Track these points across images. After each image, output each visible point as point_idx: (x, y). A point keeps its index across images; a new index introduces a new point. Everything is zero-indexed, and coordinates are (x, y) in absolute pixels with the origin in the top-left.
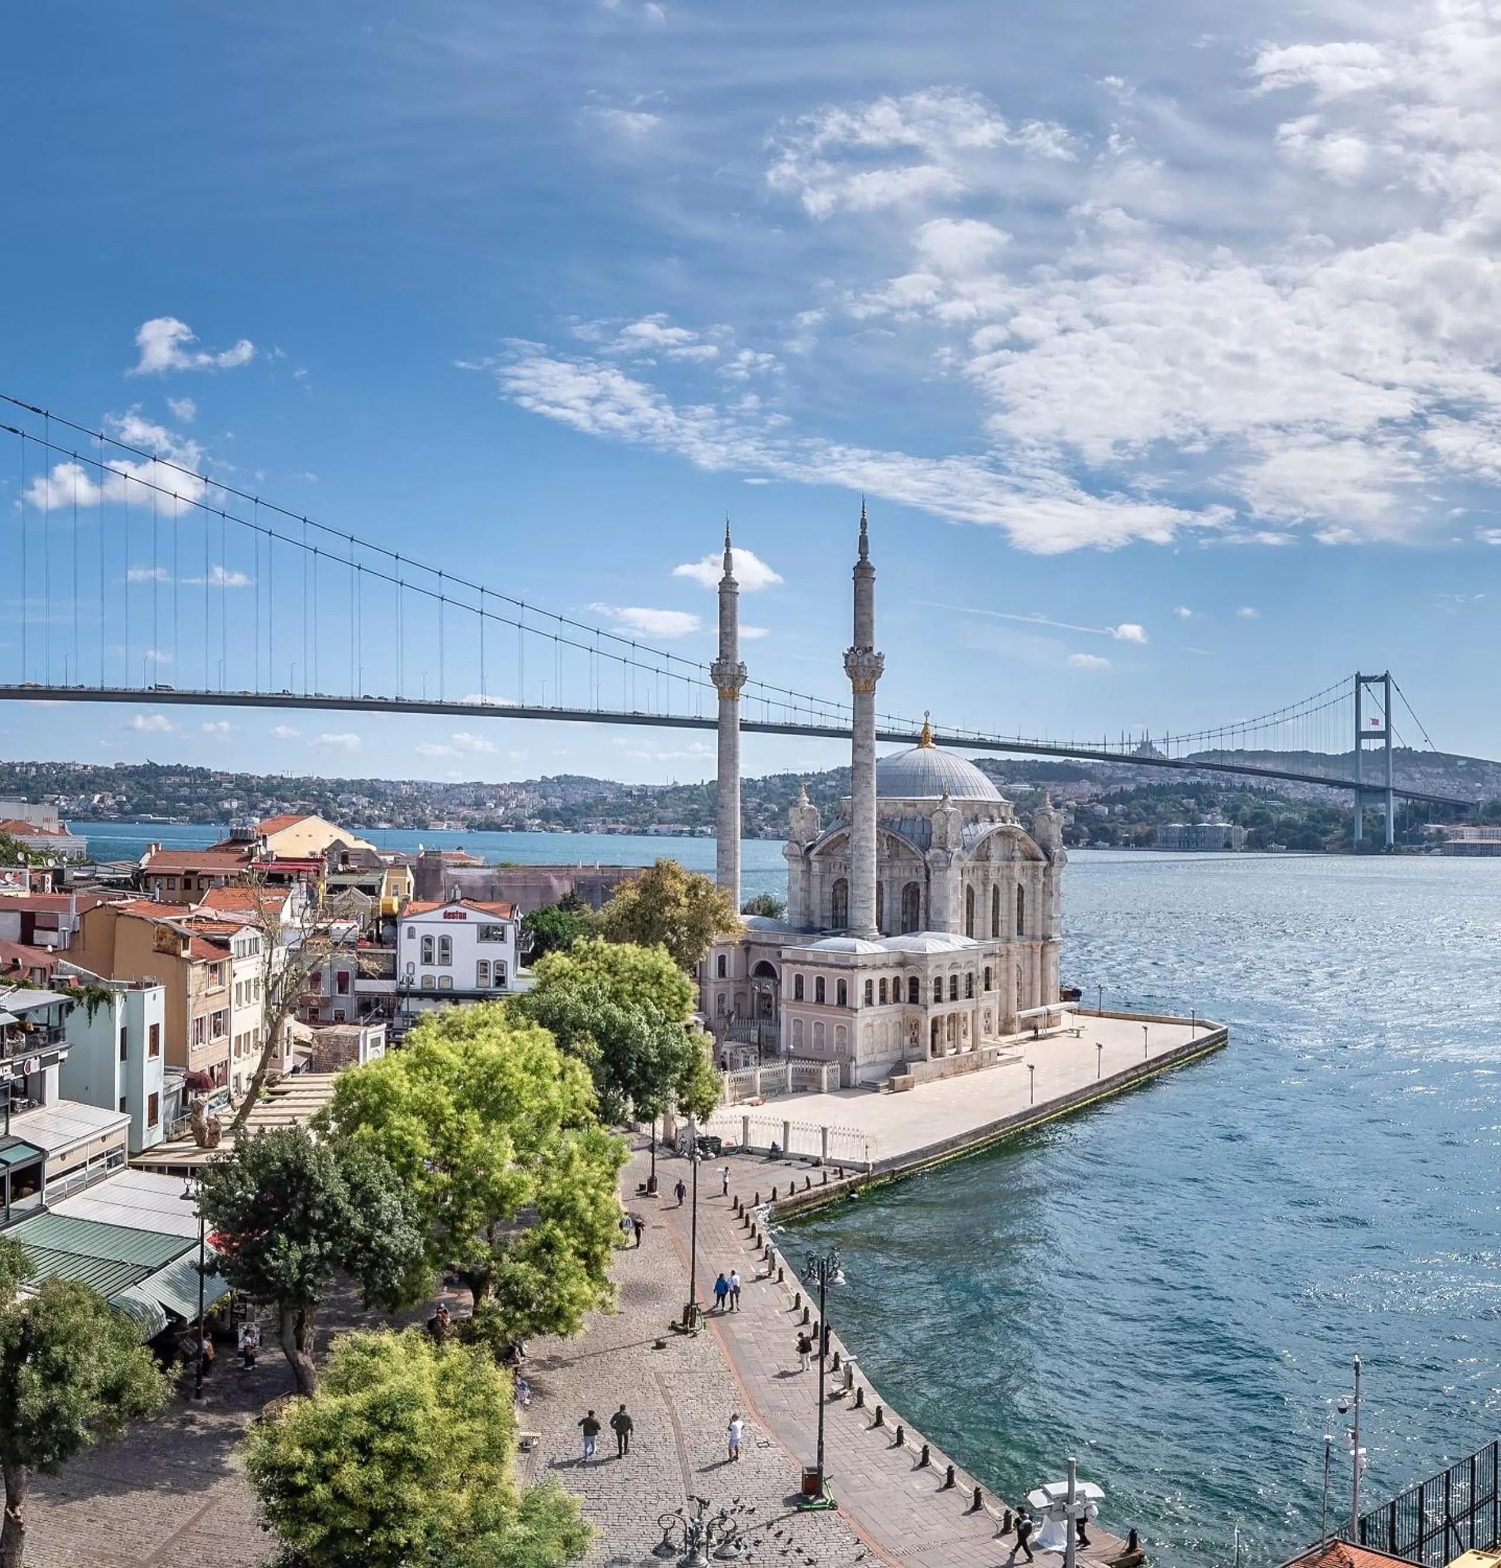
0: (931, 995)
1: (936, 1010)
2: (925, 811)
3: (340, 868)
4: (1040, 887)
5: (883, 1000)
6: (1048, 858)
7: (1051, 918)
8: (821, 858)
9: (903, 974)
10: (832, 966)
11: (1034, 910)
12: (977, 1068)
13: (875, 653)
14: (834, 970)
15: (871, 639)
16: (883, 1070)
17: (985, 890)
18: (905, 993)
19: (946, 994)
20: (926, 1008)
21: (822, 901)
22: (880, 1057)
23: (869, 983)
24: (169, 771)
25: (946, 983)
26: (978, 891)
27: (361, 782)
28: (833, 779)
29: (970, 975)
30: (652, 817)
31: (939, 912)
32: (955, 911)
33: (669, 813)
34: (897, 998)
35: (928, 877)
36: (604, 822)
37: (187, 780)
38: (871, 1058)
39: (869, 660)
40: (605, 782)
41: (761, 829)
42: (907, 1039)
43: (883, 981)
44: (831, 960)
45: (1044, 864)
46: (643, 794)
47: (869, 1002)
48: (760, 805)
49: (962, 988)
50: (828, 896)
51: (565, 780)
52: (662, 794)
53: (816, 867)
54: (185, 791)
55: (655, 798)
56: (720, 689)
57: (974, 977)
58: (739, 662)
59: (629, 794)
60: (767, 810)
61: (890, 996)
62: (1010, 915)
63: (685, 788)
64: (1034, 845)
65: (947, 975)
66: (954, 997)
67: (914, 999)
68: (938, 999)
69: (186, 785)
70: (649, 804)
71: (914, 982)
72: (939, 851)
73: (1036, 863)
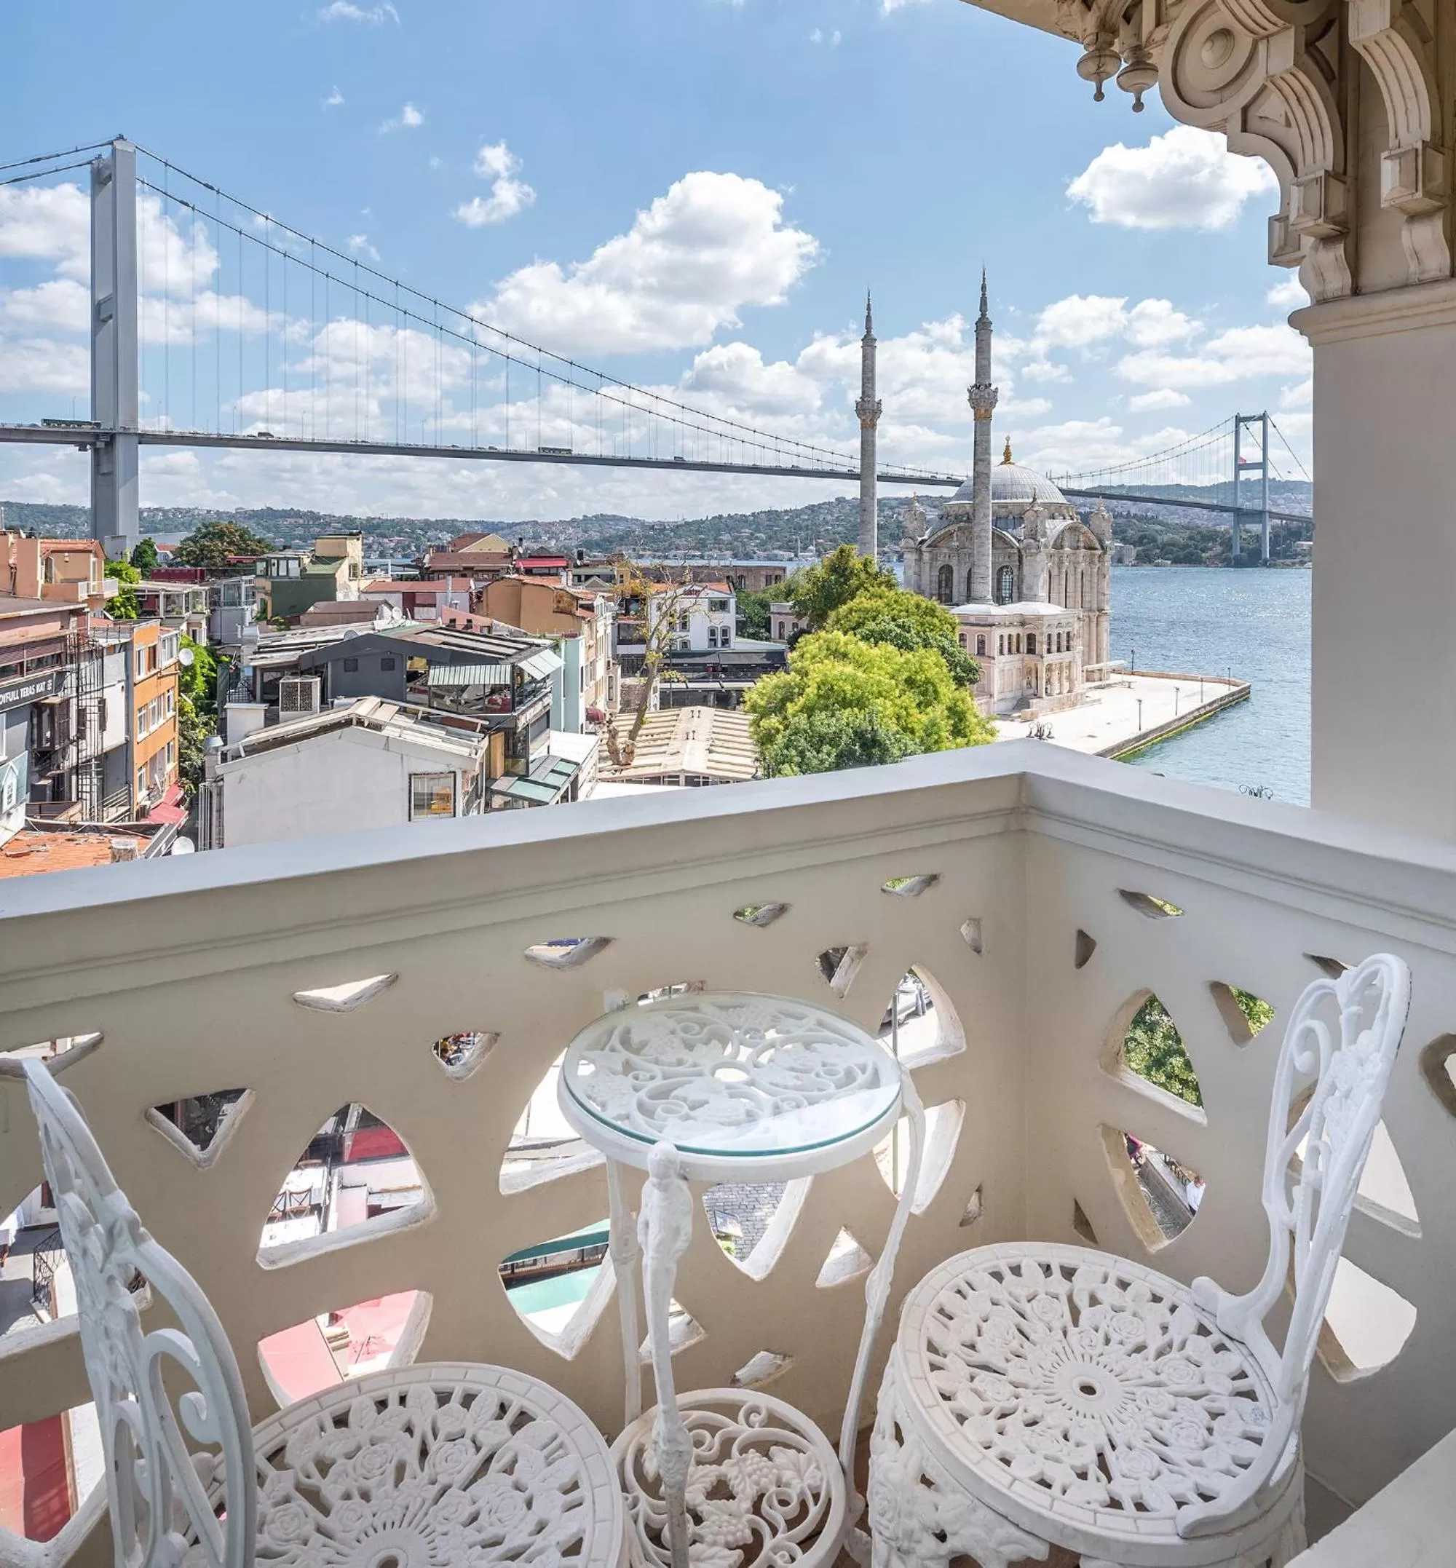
0: (1045, 647)
1: (1049, 659)
2: (1016, 511)
3: (579, 563)
4: (1096, 570)
5: (1010, 651)
6: (1102, 548)
7: (1104, 595)
8: (929, 549)
9: (1023, 632)
10: (973, 625)
11: (1091, 588)
12: (1074, 705)
13: (993, 387)
14: (975, 628)
15: (989, 378)
16: (1010, 705)
17: (1060, 573)
18: (1024, 646)
19: (1054, 648)
20: (1042, 657)
21: (931, 581)
22: (1009, 695)
23: (1002, 637)
24: (286, 514)
25: (1054, 638)
26: (1055, 572)
27: (443, 522)
29: (1068, 633)
30: (670, 545)
31: (1030, 588)
32: (1043, 587)
33: (682, 542)
34: (1018, 651)
35: (1020, 561)
36: (634, 550)
37: (301, 521)
38: (1002, 696)
39: (989, 394)
40: (632, 520)
41: (755, 553)
42: (1025, 682)
43: (1010, 636)
44: (972, 620)
45: (1099, 552)
46: (661, 528)
47: (1001, 653)
48: (752, 534)
49: (1064, 643)
50: (935, 579)
51: (602, 519)
52: (677, 527)
53: (926, 556)
54: (300, 531)
55: (672, 531)
56: (863, 421)
57: (1072, 635)
58: (877, 400)
59: (652, 528)
60: (757, 538)
61: (1014, 648)
62: (1075, 592)
63: (694, 522)
64: (1092, 537)
65: (1054, 632)
66: (1059, 650)
67: (1031, 651)
68: (1049, 651)
69: (301, 525)
70: (668, 535)
71: (1031, 638)
72: (1032, 541)
73: (1093, 552)
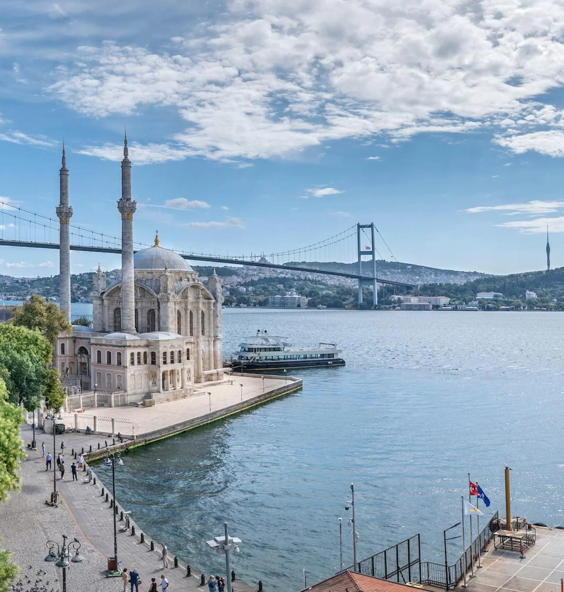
0: (161, 360)
1: (164, 368)
2: (157, 276)
4: (212, 312)
5: (139, 362)
6: (215, 298)
7: (218, 327)
8: (108, 298)
9: (148, 351)
10: (114, 346)
11: (210, 323)
12: (184, 397)
13: (132, 201)
14: (115, 348)
15: (130, 194)
16: (140, 397)
17: (186, 313)
18: (149, 359)
19: (169, 360)
20: (159, 367)
21: (109, 318)
22: (139, 391)
23: (132, 354)
25: (169, 356)
26: (183, 314)
28: (113, 275)
29: (180, 351)
30: (28, 292)
31: (165, 323)
32: (172, 322)
34: (145, 362)
35: (159, 306)
36: (5, 295)
38: (134, 391)
39: (129, 204)
40: (6, 276)
41: (79, 298)
42: (151, 382)
43: (139, 354)
44: (114, 343)
45: (213, 301)
46: (24, 282)
47: (132, 363)
48: (79, 287)
49: (176, 357)
50: (112, 316)
52: (32, 282)
53: (106, 302)
55: (29, 283)
56: (61, 219)
57: (182, 352)
58: (69, 206)
59: (17, 282)
60: (82, 289)
61: (142, 361)
62: (198, 325)
63: (43, 279)
64: (208, 292)
65: (169, 351)
66: (173, 362)
67: (153, 363)
68: (165, 363)
70: (26, 286)
71: (153, 354)
72: (164, 294)
73: (210, 300)
